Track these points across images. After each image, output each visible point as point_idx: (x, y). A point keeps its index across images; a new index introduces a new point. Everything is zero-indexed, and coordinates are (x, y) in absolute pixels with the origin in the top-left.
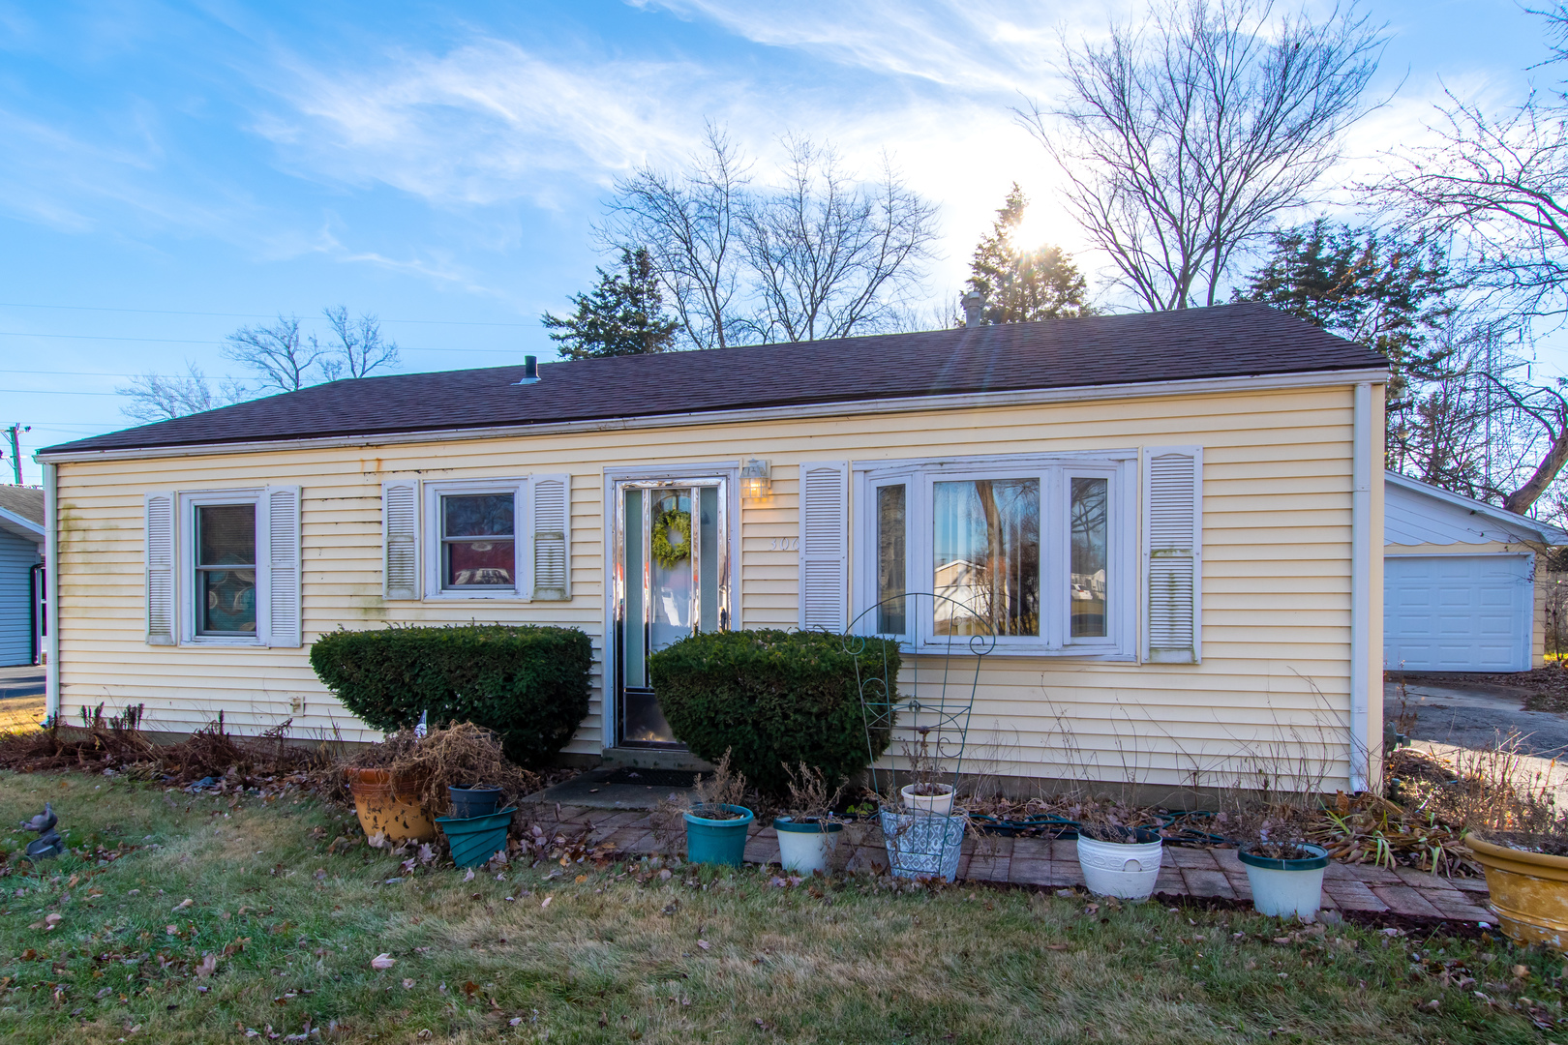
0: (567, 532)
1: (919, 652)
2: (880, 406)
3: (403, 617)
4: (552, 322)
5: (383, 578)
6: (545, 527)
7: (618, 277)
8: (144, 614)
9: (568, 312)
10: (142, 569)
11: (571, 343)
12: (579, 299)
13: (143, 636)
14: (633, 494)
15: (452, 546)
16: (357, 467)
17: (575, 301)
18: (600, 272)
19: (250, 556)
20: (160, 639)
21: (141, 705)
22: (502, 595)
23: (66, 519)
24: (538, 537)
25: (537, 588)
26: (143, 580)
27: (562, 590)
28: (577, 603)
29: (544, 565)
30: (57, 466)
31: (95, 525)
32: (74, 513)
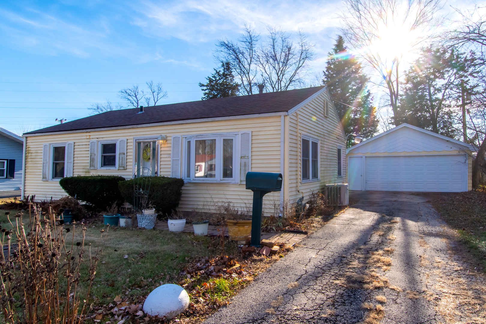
0: (125, 153)
1: (192, 182)
2: (187, 122)
3: (93, 173)
4: (202, 85)
5: (89, 164)
6: (121, 152)
7: (220, 71)
8: (42, 173)
9: (205, 82)
10: (42, 162)
11: (207, 91)
12: (208, 78)
13: (41, 179)
14: (139, 143)
15: (105, 157)
16: (85, 137)
17: (207, 79)
18: (215, 70)
19: (64, 159)
20: (45, 180)
21: (35, 195)
22: (112, 168)
23: (28, 150)
24: (120, 154)
25: (119, 167)
26: (42, 165)
27: (124, 167)
28: (128, 170)
29: (121, 161)
30: (27, 137)
31: (34, 152)
32: (30, 149)
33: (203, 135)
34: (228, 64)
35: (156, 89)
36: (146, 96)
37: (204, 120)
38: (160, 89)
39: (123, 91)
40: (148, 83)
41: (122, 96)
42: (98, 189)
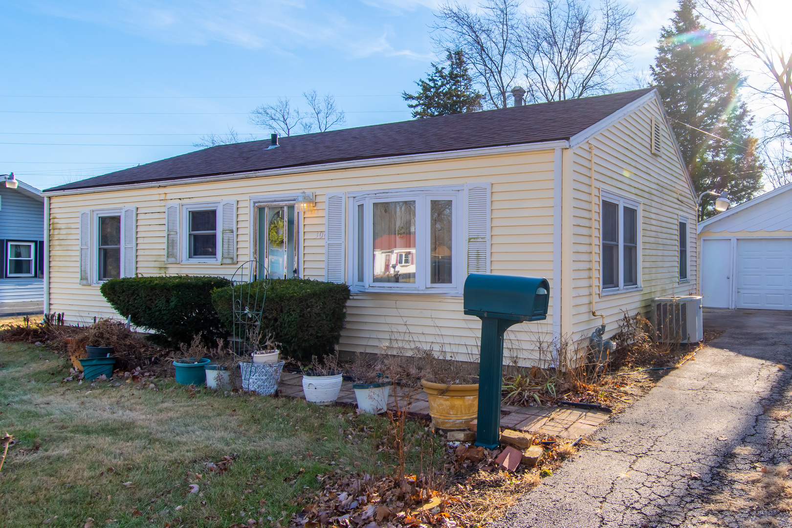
0: (235, 230)
1: (367, 291)
3: (173, 272)
4: (409, 97)
5: (165, 252)
6: (226, 228)
7: (443, 68)
8: (79, 270)
9: (416, 91)
10: (78, 248)
11: (419, 109)
12: (420, 83)
13: (78, 280)
14: (261, 210)
15: (195, 237)
16: (157, 197)
17: (418, 84)
18: (434, 66)
19: (119, 242)
20: (84, 282)
21: (63, 314)
22: (209, 261)
23: (53, 224)
24: (224, 231)
25: (223, 257)
26: (78, 253)
27: (232, 258)
28: (239, 265)
29: (226, 246)
30: (50, 198)
31: (63, 226)
32: (56, 221)
33: (390, 191)
34: (459, 54)
35: (323, 106)
36: (304, 121)
37: (391, 160)
38: (330, 107)
39: (261, 111)
40: (308, 95)
41: (257, 120)
42: (173, 303)
